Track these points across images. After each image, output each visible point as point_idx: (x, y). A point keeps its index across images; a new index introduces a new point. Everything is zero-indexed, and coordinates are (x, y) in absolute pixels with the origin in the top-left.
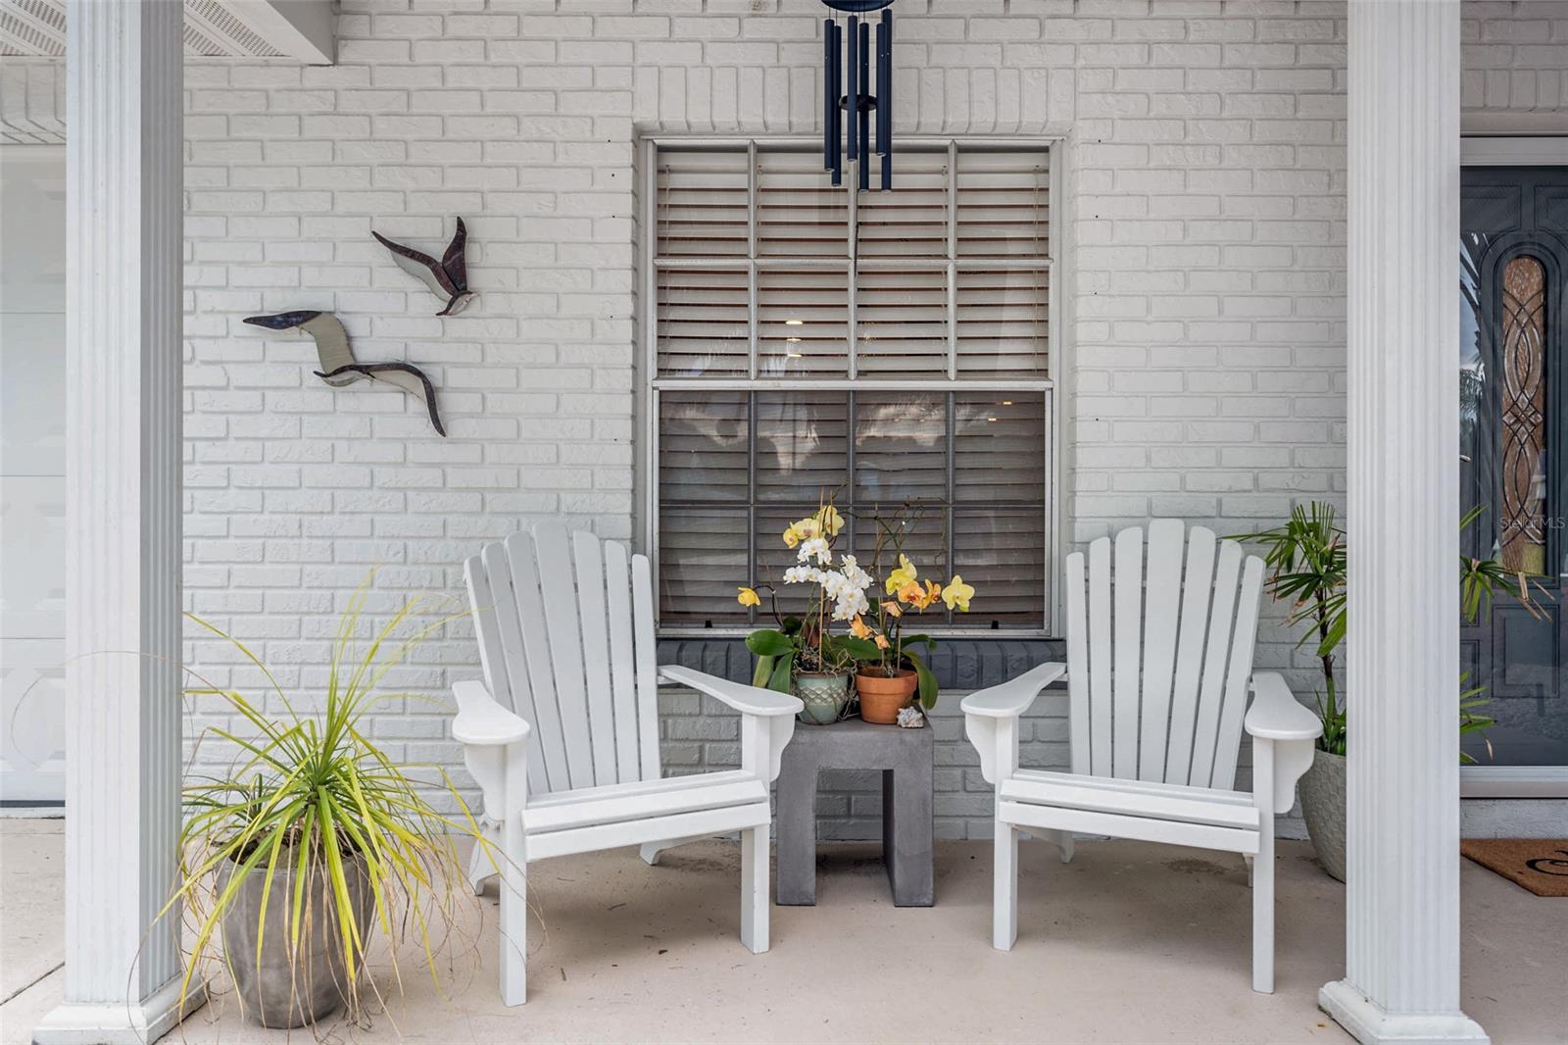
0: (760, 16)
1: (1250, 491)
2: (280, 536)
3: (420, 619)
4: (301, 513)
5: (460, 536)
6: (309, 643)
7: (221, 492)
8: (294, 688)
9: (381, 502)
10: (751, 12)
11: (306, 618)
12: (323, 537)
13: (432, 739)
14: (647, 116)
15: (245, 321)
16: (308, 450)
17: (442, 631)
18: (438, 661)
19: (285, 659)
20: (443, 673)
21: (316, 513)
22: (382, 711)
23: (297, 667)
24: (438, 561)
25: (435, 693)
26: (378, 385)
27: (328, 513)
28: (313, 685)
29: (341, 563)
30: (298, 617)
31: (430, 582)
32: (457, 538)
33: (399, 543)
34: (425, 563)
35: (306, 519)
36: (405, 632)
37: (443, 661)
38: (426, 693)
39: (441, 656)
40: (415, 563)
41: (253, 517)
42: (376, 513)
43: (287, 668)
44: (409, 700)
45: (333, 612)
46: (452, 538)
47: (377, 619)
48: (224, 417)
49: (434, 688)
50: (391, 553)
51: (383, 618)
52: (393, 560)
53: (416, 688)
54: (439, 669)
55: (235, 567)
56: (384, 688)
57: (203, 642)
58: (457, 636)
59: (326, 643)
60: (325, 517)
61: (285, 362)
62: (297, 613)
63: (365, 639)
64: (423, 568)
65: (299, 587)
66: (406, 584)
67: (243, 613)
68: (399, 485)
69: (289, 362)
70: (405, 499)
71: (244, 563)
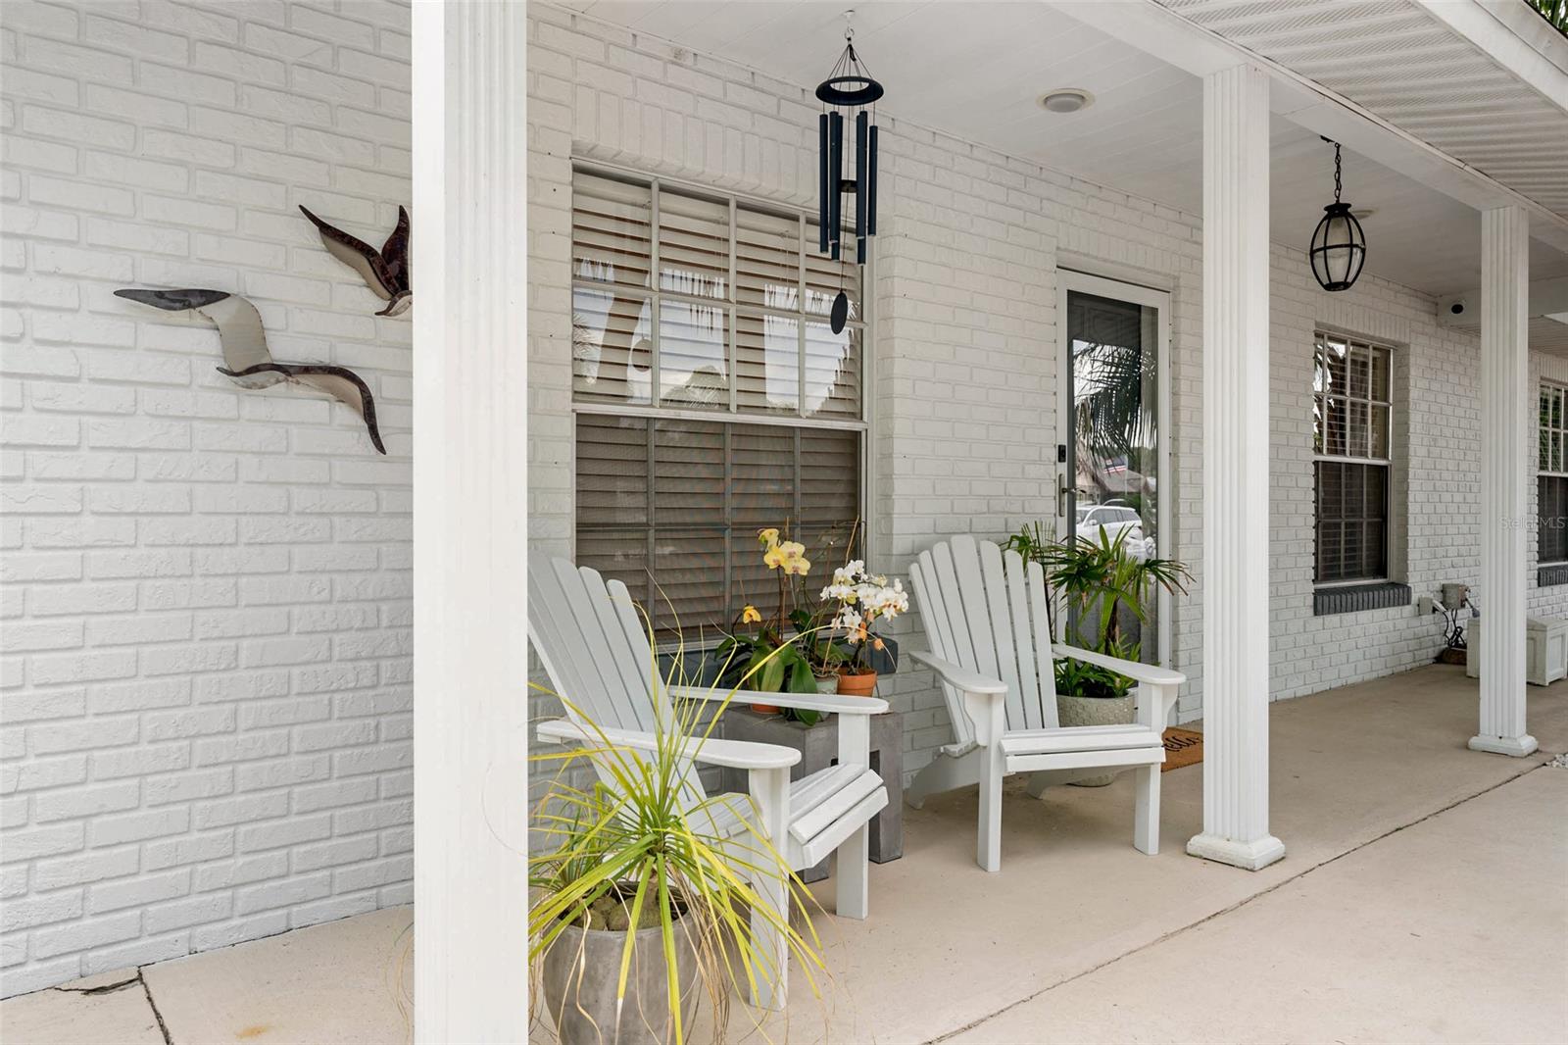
0: (678, 64)
1: (984, 513)
2: (164, 577)
3: (350, 665)
4: (192, 545)
5: (397, 567)
6: (204, 709)
7: (70, 521)
8: (184, 769)
9: (302, 530)
10: (671, 58)
11: (200, 679)
12: (225, 575)
13: (366, 802)
14: (586, 137)
15: (117, 293)
16: (202, 466)
17: (376, 678)
18: (372, 711)
19: (171, 733)
20: (377, 727)
21: (214, 545)
22: (303, 779)
23: (186, 743)
24: (371, 597)
25: (367, 750)
26: (298, 391)
27: (230, 545)
28: (212, 761)
29: (247, 606)
30: (188, 678)
31: (363, 621)
32: (394, 570)
33: (325, 578)
34: (357, 600)
35: (200, 552)
36: (332, 683)
37: (378, 711)
38: (357, 751)
39: (375, 707)
40: (344, 601)
41: (122, 553)
42: (294, 543)
43: (174, 745)
44: (336, 761)
45: (237, 667)
46: (387, 570)
47: (296, 671)
48: (75, 418)
49: (367, 744)
50: (315, 590)
51: (303, 668)
52: (316, 598)
53: (345, 746)
54: (372, 722)
55: (94, 620)
56: (306, 752)
57: (42, 726)
58: (395, 681)
59: (230, 706)
60: (227, 550)
61: (170, 352)
62: (187, 673)
63: (281, 696)
64: (352, 607)
65: (191, 639)
66: (334, 627)
67: (105, 680)
68: (324, 510)
69: (175, 352)
70: (331, 528)
71: (108, 613)
